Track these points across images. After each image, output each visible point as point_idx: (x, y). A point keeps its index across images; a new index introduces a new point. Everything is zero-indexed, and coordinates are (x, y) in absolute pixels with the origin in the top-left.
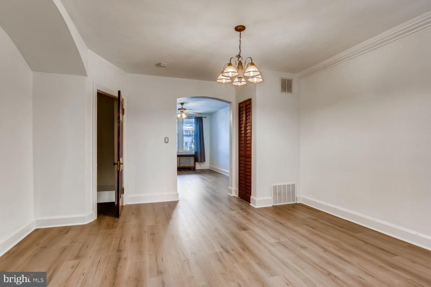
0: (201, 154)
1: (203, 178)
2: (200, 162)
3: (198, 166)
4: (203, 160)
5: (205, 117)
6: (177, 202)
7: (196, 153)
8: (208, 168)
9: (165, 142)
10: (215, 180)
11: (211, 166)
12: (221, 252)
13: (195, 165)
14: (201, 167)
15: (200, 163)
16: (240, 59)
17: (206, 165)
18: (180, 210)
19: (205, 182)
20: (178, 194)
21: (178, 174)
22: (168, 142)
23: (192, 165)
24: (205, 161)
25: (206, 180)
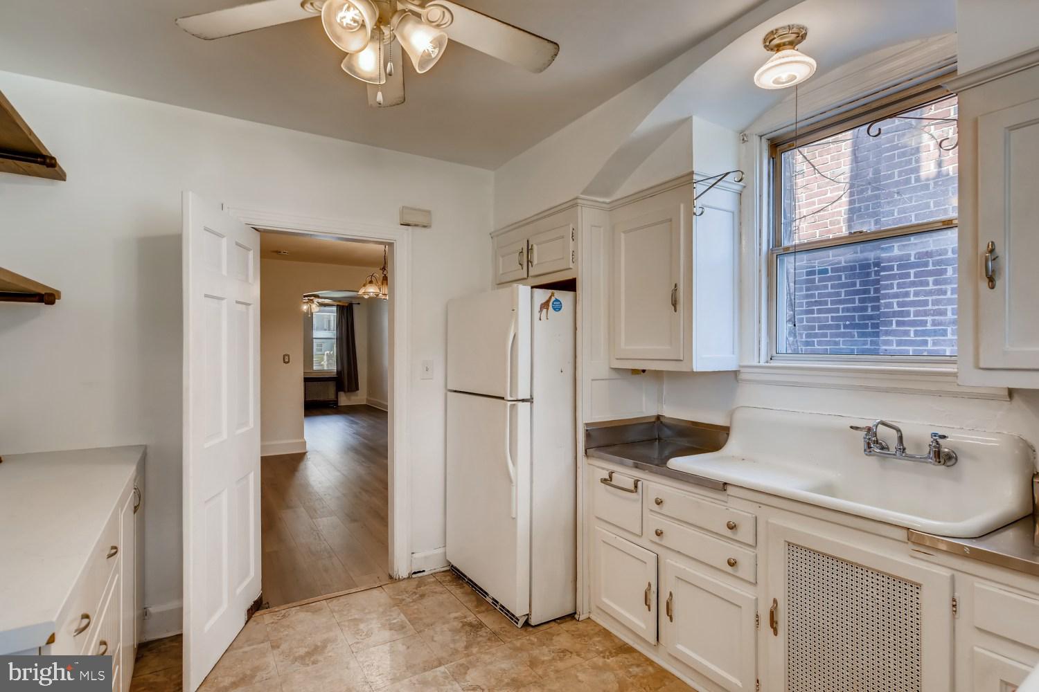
0: (349, 374)
1: (352, 421)
2: (348, 391)
3: (344, 400)
4: (353, 387)
5: (359, 304)
6: (305, 453)
7: (339, 373)
8: (365, 403)
9: (285, 362)
10: (372, 422)
11: (372, 399)
12: (360, 492)
13: (337, 397)
14: (349, 400)
15: (348, 394)
16: (385, 273)
17: (360, 398)
18: (310, 462)
19: (354, 426)
20: (305, 442)
21: (306, 415)
22: (288, 362)
23: (332, 397)
24: (357, 389)
25: (357, 423)
